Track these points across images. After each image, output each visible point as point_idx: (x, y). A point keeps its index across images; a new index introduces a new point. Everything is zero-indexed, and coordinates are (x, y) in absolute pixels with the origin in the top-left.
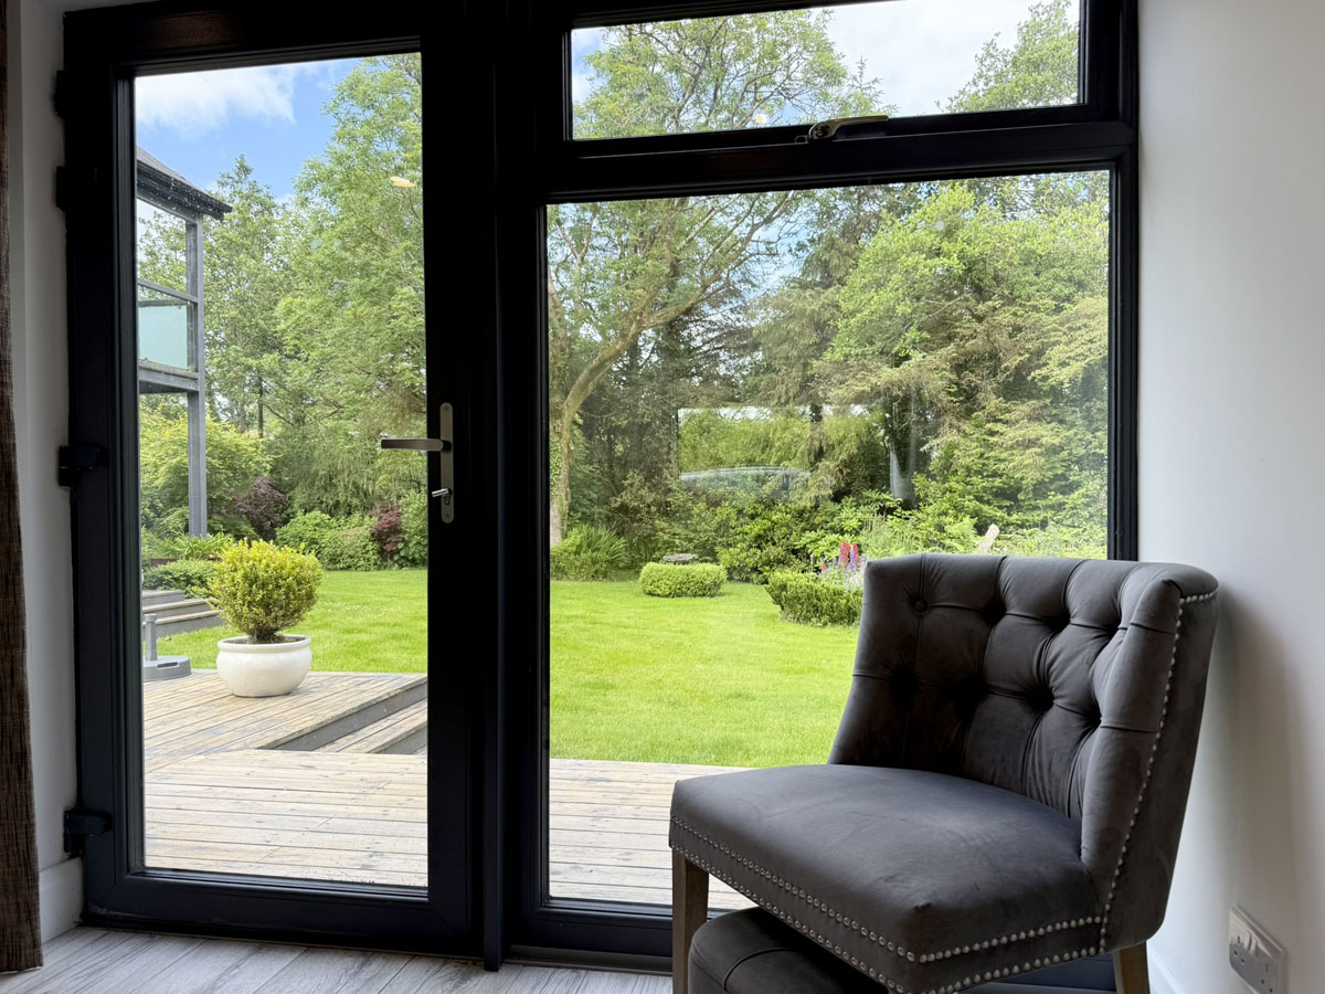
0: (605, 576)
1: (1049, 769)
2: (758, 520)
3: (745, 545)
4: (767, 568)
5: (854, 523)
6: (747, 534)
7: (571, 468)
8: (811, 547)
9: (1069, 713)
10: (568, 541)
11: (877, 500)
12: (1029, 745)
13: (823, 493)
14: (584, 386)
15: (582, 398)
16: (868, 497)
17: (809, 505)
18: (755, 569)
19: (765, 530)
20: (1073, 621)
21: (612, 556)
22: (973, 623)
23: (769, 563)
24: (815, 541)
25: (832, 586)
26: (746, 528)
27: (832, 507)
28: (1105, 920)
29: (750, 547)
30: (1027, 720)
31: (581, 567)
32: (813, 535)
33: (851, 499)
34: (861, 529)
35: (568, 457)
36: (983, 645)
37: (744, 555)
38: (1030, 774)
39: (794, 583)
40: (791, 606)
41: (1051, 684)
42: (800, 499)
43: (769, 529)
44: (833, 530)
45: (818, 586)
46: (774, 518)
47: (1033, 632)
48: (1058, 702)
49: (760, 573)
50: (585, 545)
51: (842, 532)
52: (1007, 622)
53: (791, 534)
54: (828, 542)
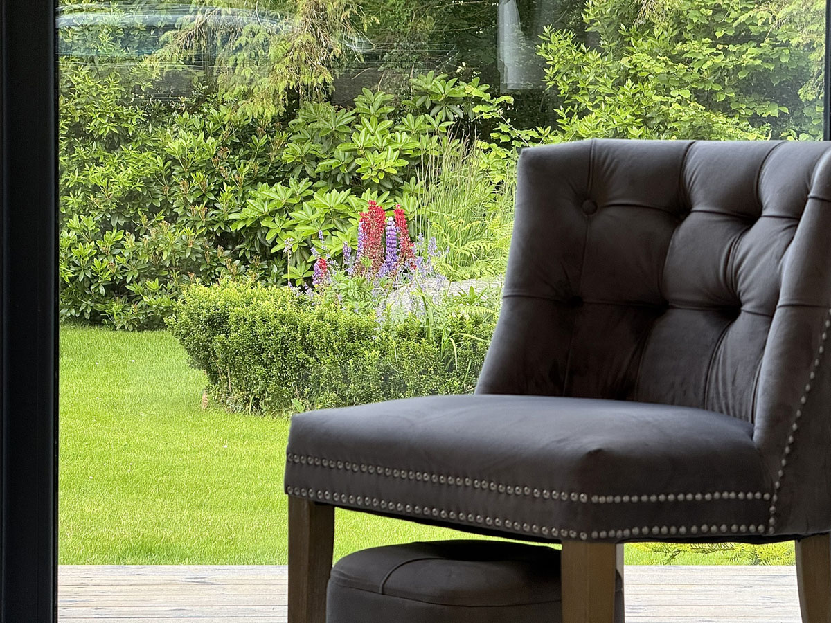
1: (733, 383)
2: (128, 150)
3: (90, 223)
4: (154, 285)
5: (389, 162)
6: (96, 189)
8: (273, 227)
9: (756, 316)
11: (450, 101)
12: (712, 360)
13: (308, 79)
16: (424, 93)
17: (271, 111)
18: (117, 288)
19: (147, 182)
20: (765, 213)
22: (651, 224)
23: (156, 270)
24: (286, 210)
25: (345, 317)
26: (95, 175)
27: (329, 117)
28: (775, 498)
29: (106, 226)
30: (712, 334)
32: (279, 194)
33: (380, 96)
34: (407, 178)
36: (664, 251)
37: (89, 248)
38: (712, 392)
39: (247, 312)
40: (238, 371)
41: (738, 289)
42: (247, 95)
43: (158, 178)
44: (333, 180)
45: (307, 317)
46: (173, 146)
47: (721, 229)
48: (746, 307)
49: (133, 298)
51: (357, 186)
52: (692, 220)
53: (218, 192)
54: (320, 212)
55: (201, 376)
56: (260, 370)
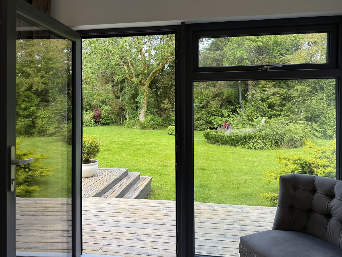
0: (157, 128)
1: (333, 235)
2: (198, 113)
4: (201, 126)
7: (148, 99)
8: (213, 121)
9: (337, 221)
10: (147, 119)
11: (231, 108)
12: (326, 227)
14: (151, 77)
15: (151, 80)
16: (228, 107)
20: (336, 197)
21: (158, 123)
22: (308, 194)
24: (214, 119)
25: (221, 134)
30: (325, 221)
31: (150, 126)
32: (213, 117)
33: (224, 108)
35: (147, 96)
38: (327, 235)
39: (211, 133)
43: (201, 116)
44: (219, 116)
46: (203, 113)
47: (325, 198)
48: (334, 218)
49: (199, 128)
50: (151, 120)
52: (318, 195)
53: (207, 117)
54: (218, 119)
55: (206, 140)
56: (212, 140)
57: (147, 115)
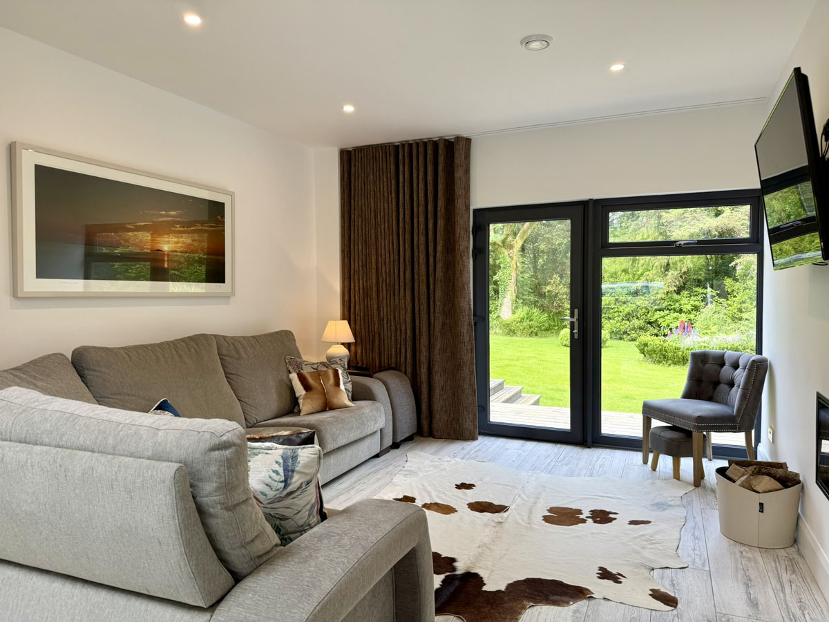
0: (536, 334)
2: (628, 304)
3: (620, 319)
4: (634, 332)
5: (689, 307)
6: (621, 312)
8: (660, 321)
9: (737, 388)
10: (516, 315)
11: (702, 293)
12: (729, 395)
13: (671, 289)
14: (526, 232)
15: (525, 238)
16: (696, 291)
18: (625, 333)
19: (632, 311)
20: (740, 367)
21: (539, 324)
23: (634, 329)
24: (663, 317)
25: (674, 345)
26: (621, 309)
27: (676, 296)
28: (738, 425)
29: (623, 320)
31: (524, 329)
32: (662, 313)
33: (687, 292)
34: (692, 311)
35: (516, 270)
37: (619, 324)
39: (652, 343)
40: (650, 355)
41: (734, 381)
42: (657, 293)
43: (635, 310)
44: (675, 310)
45: (665, 345)
46: (638, 303)
47: (731, 369)
48: (735, 385)
49: (629, 335)
50: (525, 318)
51: (681, 311)
54: (672, 318)
56: (655, 355)
57: (516, 308)
